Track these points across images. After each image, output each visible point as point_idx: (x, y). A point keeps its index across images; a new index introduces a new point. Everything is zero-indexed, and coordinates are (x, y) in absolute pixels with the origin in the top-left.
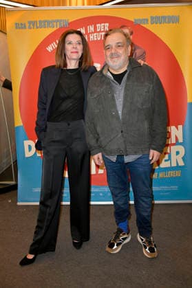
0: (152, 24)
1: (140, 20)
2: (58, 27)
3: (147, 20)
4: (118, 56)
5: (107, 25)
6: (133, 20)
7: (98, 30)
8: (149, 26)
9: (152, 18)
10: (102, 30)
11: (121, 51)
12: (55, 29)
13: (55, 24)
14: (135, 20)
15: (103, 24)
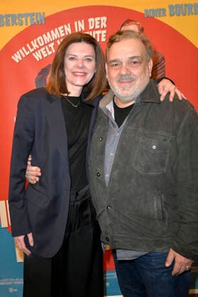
0: (171, 15)
1: (153, 10)
2: (29, 24)
3: (164, 10)
4: (131, 81)
5: (104, 19)
6: (143, 12)
7: (91, 28)
8: (167, 20)
9: (171, 7)
10: (97, 27)
11: (136, 71)
12: (24, 27)
13: (24, 19)
14: (146, 11)
15: (97, 19)
